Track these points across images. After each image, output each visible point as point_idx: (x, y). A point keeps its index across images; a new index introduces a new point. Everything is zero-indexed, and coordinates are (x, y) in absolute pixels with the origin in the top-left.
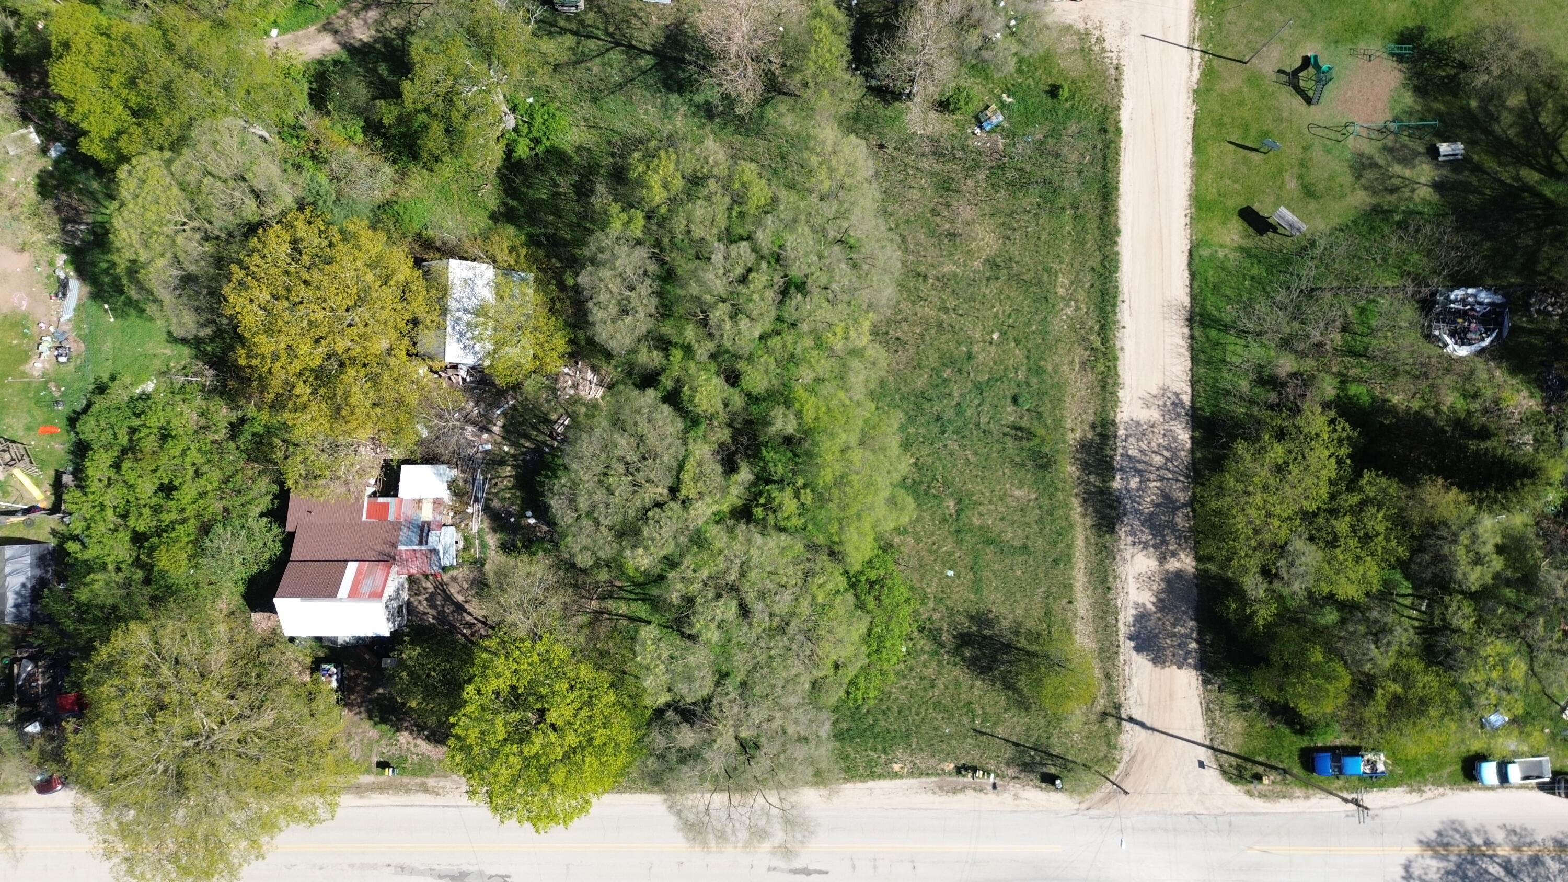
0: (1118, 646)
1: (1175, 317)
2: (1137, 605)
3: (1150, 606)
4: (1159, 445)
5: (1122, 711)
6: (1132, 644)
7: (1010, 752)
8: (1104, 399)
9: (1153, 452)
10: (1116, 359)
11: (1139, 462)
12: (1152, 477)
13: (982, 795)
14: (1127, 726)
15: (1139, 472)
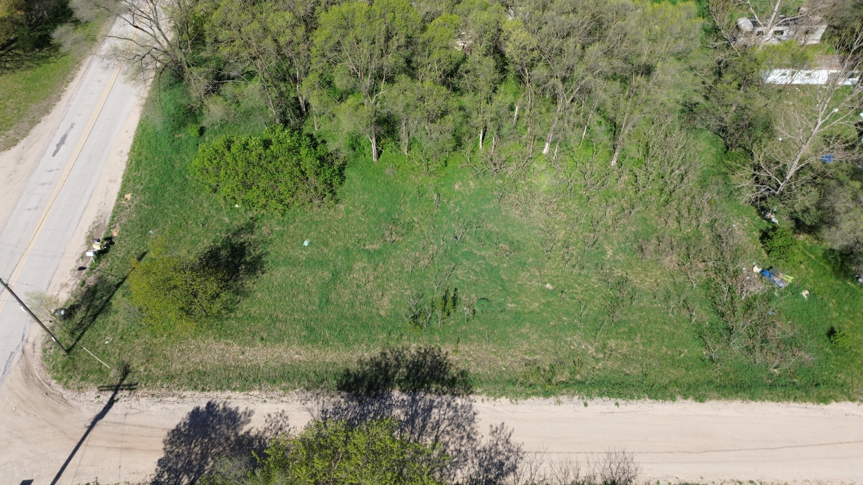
0: (203, 390)
1: (614, 467)
2: (249, 414)
3: (246, 428)
4: (446, 444)
5: (126, 393)
6: (203, 406)
7: (112, 279)
8: (496, 382)
9: (437, 437)
10: (547, 394)
11: (424, 420)
12: (407, 435)
13: (78, 257)
14: (106, 396)
15: (411, 421)
